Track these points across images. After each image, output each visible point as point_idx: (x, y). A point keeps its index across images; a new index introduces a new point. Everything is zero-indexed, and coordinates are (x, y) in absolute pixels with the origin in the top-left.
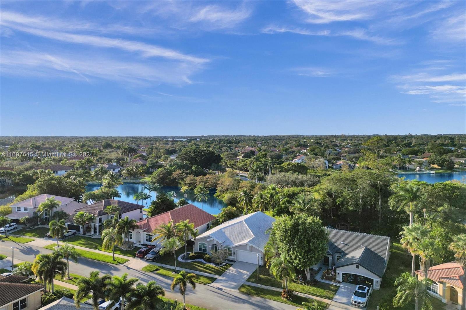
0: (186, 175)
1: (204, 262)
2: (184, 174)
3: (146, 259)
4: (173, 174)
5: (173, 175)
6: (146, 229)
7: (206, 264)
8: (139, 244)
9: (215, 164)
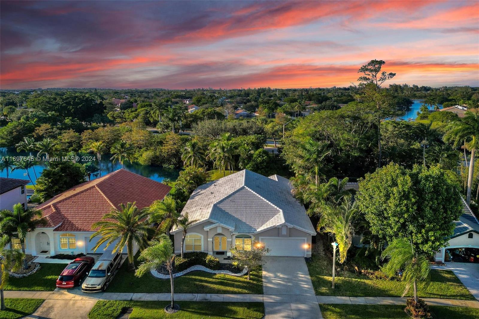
0: (58, 131)
1: (208, 270)
2: (55, 129)
3: (86, 290)
4: (36, 130)
5: (36, 132)
6: (60, 225)
7: (215, 274)
8: (46, 256)
9: (98, 115)
